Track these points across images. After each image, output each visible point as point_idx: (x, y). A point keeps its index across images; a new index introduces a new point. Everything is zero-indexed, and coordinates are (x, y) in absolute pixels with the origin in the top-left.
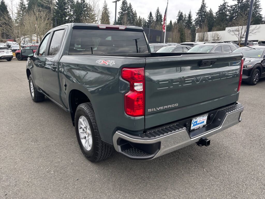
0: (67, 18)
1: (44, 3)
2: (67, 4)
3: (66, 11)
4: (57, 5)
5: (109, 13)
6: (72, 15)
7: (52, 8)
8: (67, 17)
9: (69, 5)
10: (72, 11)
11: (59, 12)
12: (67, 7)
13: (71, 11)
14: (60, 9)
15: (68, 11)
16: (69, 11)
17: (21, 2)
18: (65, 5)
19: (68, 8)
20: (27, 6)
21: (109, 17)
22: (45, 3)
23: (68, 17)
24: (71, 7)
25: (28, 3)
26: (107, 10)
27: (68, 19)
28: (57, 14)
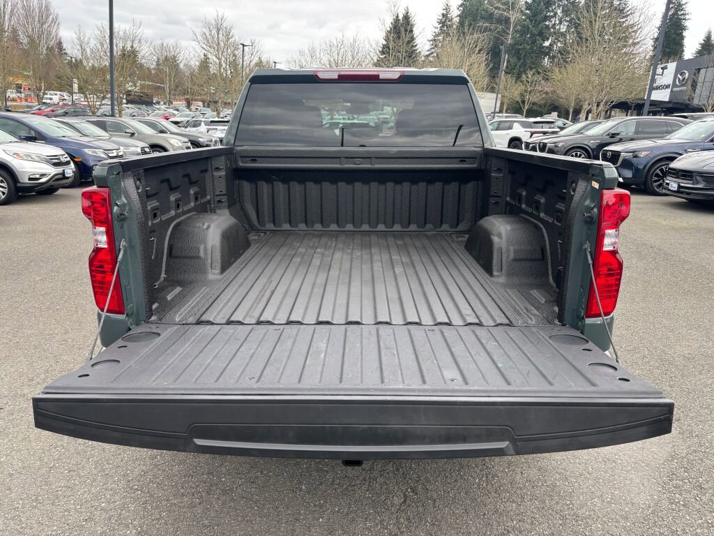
0: (547, 44)
1: (496, 8)
2: (555, 4)
3: (547, 23)
4: (528, 12)
5: (687, 17)
6: (563, 35)
7: (512, 21)
8: (548, 39)
9: (559, 6)
10: (566, 23)
11: (528, 27)
12: (552, 14)
13: (560, 23)
14: (531, 21)
15: (555, 24)
16: (557, 22)
17: (444, 12)
18: (547, 8)
19: (556, 14)
20: (457, 20)
21: (683, 28)
22: (499, 9)
23: (550, 41)
24: (563, 11)
25: (459, 13)
26: (682, 10)
27: (550, 45)
28: (522, 35)
